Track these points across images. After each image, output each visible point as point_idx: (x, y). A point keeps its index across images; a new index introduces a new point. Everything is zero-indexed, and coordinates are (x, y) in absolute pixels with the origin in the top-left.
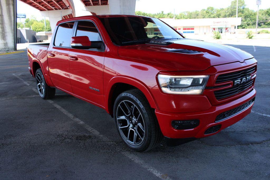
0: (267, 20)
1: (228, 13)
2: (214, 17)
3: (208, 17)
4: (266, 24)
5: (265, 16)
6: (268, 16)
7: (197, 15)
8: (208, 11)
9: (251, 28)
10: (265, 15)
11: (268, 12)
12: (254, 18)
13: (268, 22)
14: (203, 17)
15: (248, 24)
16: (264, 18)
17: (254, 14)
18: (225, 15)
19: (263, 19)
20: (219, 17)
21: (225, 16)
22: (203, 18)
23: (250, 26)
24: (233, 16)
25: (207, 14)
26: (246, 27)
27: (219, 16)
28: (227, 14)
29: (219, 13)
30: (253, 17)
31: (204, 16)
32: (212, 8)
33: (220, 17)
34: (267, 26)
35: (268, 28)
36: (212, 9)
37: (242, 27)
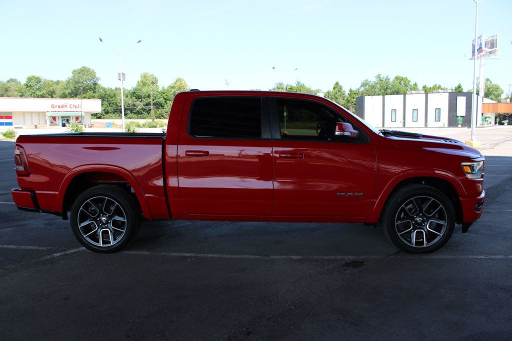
0: (134, 105)
1: (69, 91)
2: (43, 96)
3: (31, 94)
4: (134, 113)
5: (131, 100)
6: (136, 100)
7: (7, 90)
8: (31, 83)
9: (111, 118)
10: (131, 98)
11: (134, 93)
12: (114, 101)
13: (137, 109)
14: (21, 94)
15: (106, 111)
16: (130, 102)
17: (113, 95)
18: (64, 93)
19: (129, 104)
20: (52, 97)
21: (64, 96)
22: (21, 96)
23: (109, 114)
24: (78, 96)
25: (28, 89)
26: (103, 115)
27: (52, 95)
28: (67, 92)
29: (51, 89)
30: (112, 99)
31: (22, 92)
32: (38, 78)
33: (55, 96)
34: (135, 115)
35: (138, 118)
36: (38, 80)
37: (96, 116)
